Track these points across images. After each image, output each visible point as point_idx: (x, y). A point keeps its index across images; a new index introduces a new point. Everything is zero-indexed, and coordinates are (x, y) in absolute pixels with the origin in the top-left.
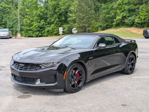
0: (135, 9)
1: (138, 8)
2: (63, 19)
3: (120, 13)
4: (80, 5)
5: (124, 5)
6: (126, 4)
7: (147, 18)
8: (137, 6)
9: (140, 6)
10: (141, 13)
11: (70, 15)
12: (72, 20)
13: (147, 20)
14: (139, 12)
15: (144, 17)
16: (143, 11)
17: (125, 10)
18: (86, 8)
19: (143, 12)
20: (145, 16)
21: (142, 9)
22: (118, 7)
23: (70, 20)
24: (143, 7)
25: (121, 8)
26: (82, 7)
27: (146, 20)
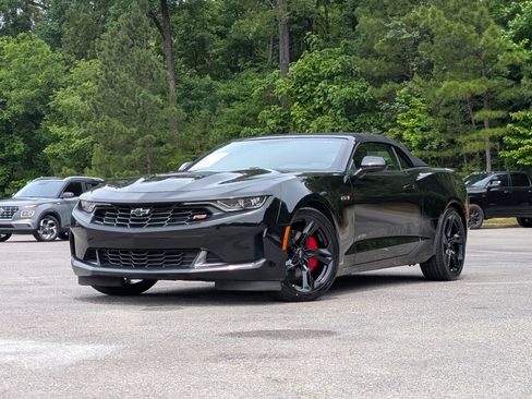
0: (373, 101)
1: (390, 97)
2: (16, 152)
3: (308, 118)
4: (111, 83)
5: (322, 84)
6: (331, 78)
7: (432, 139)
8: (385, 88)
9: (397, 86)
10: (403, 119)
11: (55, 129)
12: (70, 155)
13: (435, 147)
14: (395, 112)
15: (420, 137)
16: (415, 107)
17: (331, 106)
18: (143, 97)
19: (410, 112)
20: (423, 130)
21: (407, 99)
22: (297, 93)
23: (55, 156)
24: (410, 91)
25: (311, 98)
26: (124, 93)
27: (431, 149)
